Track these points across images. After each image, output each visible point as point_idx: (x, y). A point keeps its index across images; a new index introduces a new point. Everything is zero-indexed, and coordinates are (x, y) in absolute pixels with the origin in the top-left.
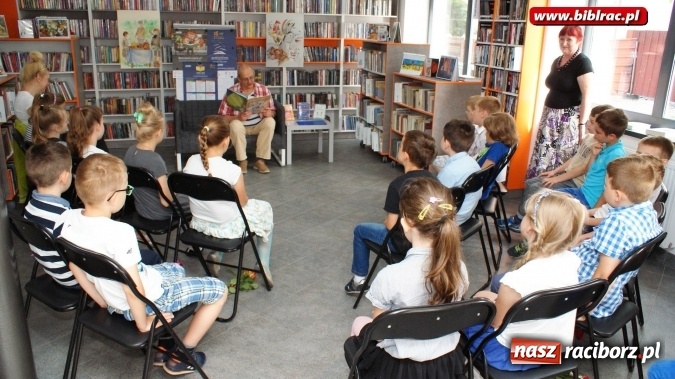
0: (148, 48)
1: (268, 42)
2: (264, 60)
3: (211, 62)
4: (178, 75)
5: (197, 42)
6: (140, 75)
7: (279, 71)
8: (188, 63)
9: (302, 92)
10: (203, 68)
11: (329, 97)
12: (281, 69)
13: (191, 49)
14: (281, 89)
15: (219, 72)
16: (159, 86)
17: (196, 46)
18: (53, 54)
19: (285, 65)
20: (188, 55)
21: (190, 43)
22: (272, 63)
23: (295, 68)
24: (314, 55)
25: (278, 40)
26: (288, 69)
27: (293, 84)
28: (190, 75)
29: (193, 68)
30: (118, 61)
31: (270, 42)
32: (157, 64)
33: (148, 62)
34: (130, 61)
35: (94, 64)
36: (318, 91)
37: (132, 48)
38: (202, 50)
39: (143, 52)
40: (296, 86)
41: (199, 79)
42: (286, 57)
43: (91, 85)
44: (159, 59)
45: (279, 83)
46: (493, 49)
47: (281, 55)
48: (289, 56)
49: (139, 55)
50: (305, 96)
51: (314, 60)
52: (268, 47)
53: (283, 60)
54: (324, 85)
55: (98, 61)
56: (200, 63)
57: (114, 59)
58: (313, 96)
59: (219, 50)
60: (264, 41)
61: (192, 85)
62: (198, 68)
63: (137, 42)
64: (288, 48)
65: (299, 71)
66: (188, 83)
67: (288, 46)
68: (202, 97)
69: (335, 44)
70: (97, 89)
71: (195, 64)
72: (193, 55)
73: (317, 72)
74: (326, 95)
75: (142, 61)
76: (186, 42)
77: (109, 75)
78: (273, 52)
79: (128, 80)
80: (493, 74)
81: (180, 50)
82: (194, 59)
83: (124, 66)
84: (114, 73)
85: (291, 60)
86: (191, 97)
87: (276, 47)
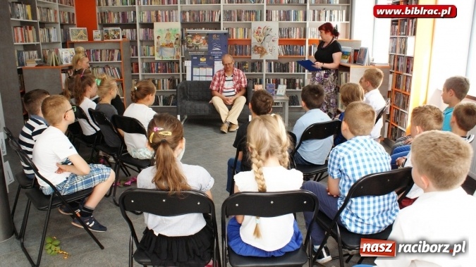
0: (172, 47)
1: (252, 42)
2: (250, 55)
3: (210, 56)
4: (188, 64)
5: (201, 42)
6: (167, 64)
7: (260, 62)
8: (195, 56)
9: (278, 78)
10: (205, 59)
11: (297, 81)
12: (262, 61)
13: (198, 47)
14: (262, 75)
15: (215, 62)
16: (179, 72)
17: (201, 44)
18: (110, 50)
19: (265, 58)
20: (195, 50)
21: (197, 42)
22: (255, 56)
23: (273, 60)
24: (286, 51)
25: (260, 40)
26: (267, 61)
27: (271, 71)
28: (196, 64)
29: (198, 60)
30: (154, 55)
31: (254, 41)
32: (178, 57)
33: (172, 56)
34: (161, 56)
35: (139, 57)
36: (289, 77)
37: (162, 46)
38: (204, 47)
39: (169, 49)
40: (273, 73)
41: (202, 67)
42: (266, 52)
43: (137, 70)
44: (179, 54)
45: (261, 71)
46: (399, 41)
47: (262, 51)
48: (268, 52)
49: (167, 51)
50: (279, 80)
51: (287, 54)
52: (253, 45)
53: (263, 54)
54: (293, 73)
55: (141, 56)
56: (203, 56)
57: (151, 54)
58: (286, 80)
59: (216, 47)
60: (250, 40)
61: (196, 71)
62: (201, 59)
63: (165, 42)
64: (267, 46)
65: (275, 62)
66: (194, 69)
67: (267, 44)
68: (204, 79)
69: (302, 43)
70: (140, 73)
71: (199, 57)
72: (198, 50)
73: (288, 63)
74: (295, 80)
75: (168, 55)
76: (194, 42)
77: (148, 64)
78: (257, 48)
79: (159, 67)
80: (398, 60)
81: (190, 47)
82: (199, 53)
83: (157, 59)
84: (151, 63)
85: (270, 54)
86: (196, 79)
87: (258, 46)
